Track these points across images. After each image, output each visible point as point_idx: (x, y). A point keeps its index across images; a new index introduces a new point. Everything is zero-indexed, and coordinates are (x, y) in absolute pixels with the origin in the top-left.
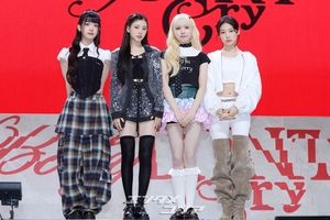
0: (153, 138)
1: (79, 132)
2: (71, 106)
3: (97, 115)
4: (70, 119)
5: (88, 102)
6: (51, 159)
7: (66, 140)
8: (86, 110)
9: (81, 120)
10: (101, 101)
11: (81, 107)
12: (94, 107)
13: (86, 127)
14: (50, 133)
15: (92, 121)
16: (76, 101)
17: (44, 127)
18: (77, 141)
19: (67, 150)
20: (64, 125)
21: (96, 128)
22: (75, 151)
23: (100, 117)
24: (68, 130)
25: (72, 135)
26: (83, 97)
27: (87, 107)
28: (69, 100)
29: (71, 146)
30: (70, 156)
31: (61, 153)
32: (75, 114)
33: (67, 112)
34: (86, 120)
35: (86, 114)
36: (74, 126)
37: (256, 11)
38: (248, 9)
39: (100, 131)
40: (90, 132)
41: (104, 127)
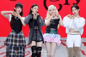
1: (15, 45)
2: (12, 36)
3: (21, 40)
4: (12, 41)
5: (18, 35)
8: (18, 38)
9: (16, 41)
10: (23, 35)
11: (16, 37)
12: (20, 37)
13: (18, 44)
15: (20, 42)
16: (14, 34)
18: (14, 49)
19: (11, 52)
20: (10, 43)
21: (21, 44)
22: (14, 52)
23: (23, 40)
25: (13, 46)
27: (18, 36)
29: (12, 50)
32: (14, 39)
33: (11, 38)
34: (18, 41)
35: (18, 39)
36: (14, 43)
39: (23, 45)
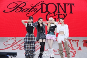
0: (44, 43)
1: (29, 41)
2: (27, 36)
4: (27, 39)
5: (30, 35)
6: (23, 47)
7: (26, 43)
9: (29, 39)
10: (33, 35)
11: (29, 36)
12: (32, 36)
13: (30, 40)
14: (22, 41)
15: (31, 39)
16: (28, 35)
17: (21, 40)
18: (28, 43)
19: (26, 45)
20: (26, 40)
21: (32, 40)
22: (28, 45)
23: (33, 38)
24: (26, 41)
26: (29, 34)
28: (26, 35)
29: (27, 44)
30: (27, 46)
31: (25, 46)
35: (30, 38)
36: (28, 40)
37: (65, 15)
38: (64, 14)
39: (33, 41)
40: (31, 41)
41: (34, 40)
